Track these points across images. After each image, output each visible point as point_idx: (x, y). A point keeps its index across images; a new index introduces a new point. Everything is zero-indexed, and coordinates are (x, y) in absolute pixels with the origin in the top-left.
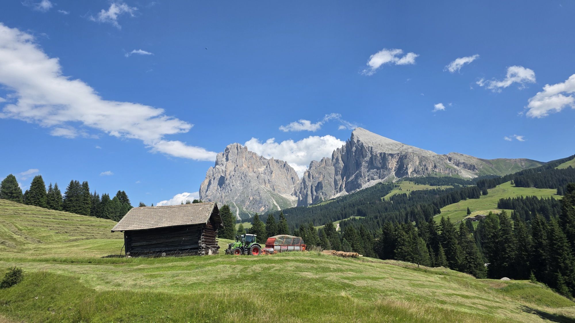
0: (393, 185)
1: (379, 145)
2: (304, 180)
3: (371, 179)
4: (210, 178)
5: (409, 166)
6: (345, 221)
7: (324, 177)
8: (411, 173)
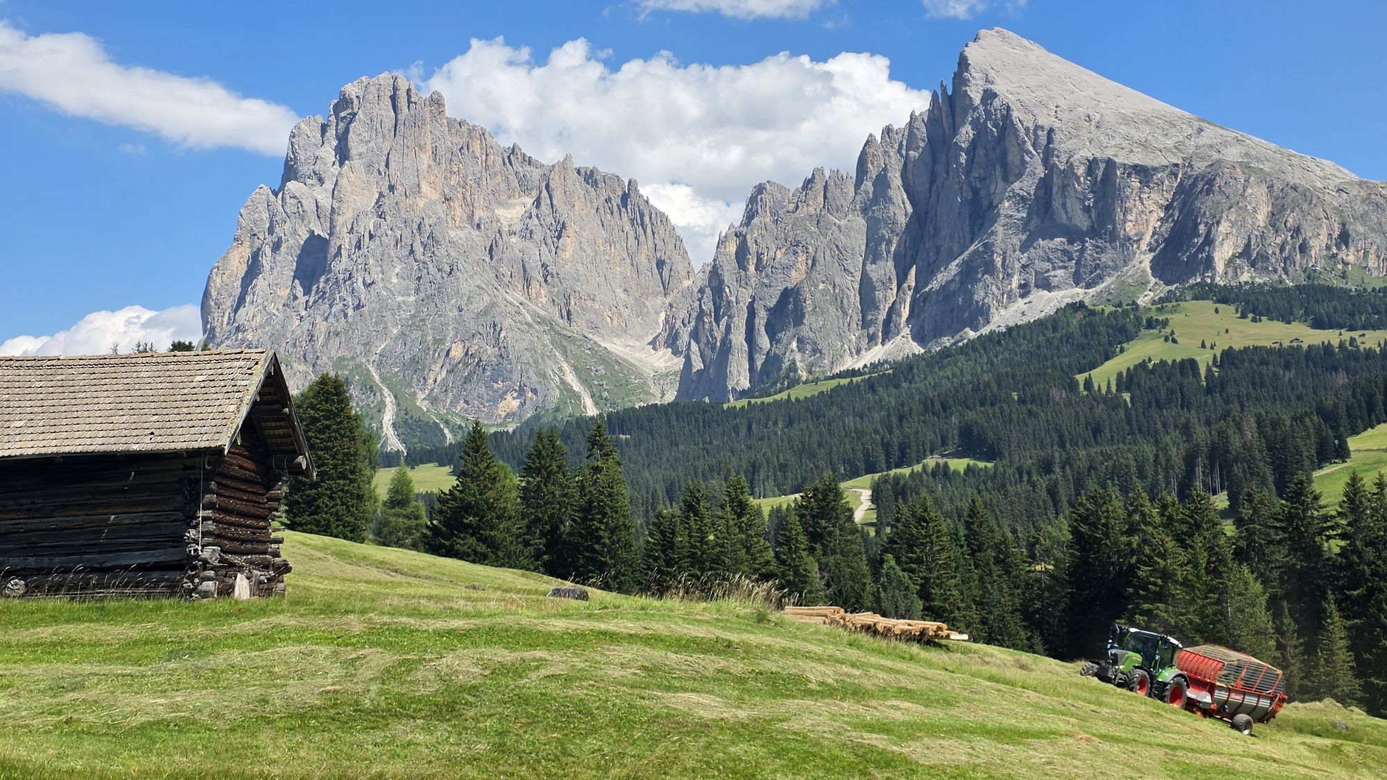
0: (1138, 319)
1: (1089, 118)
2: (715, 275)
3: (1037, 286)
4: (257, 243)
5: (1224, 227)
6: (897, 479)
7: (814, 264)
8: (1230, 262)
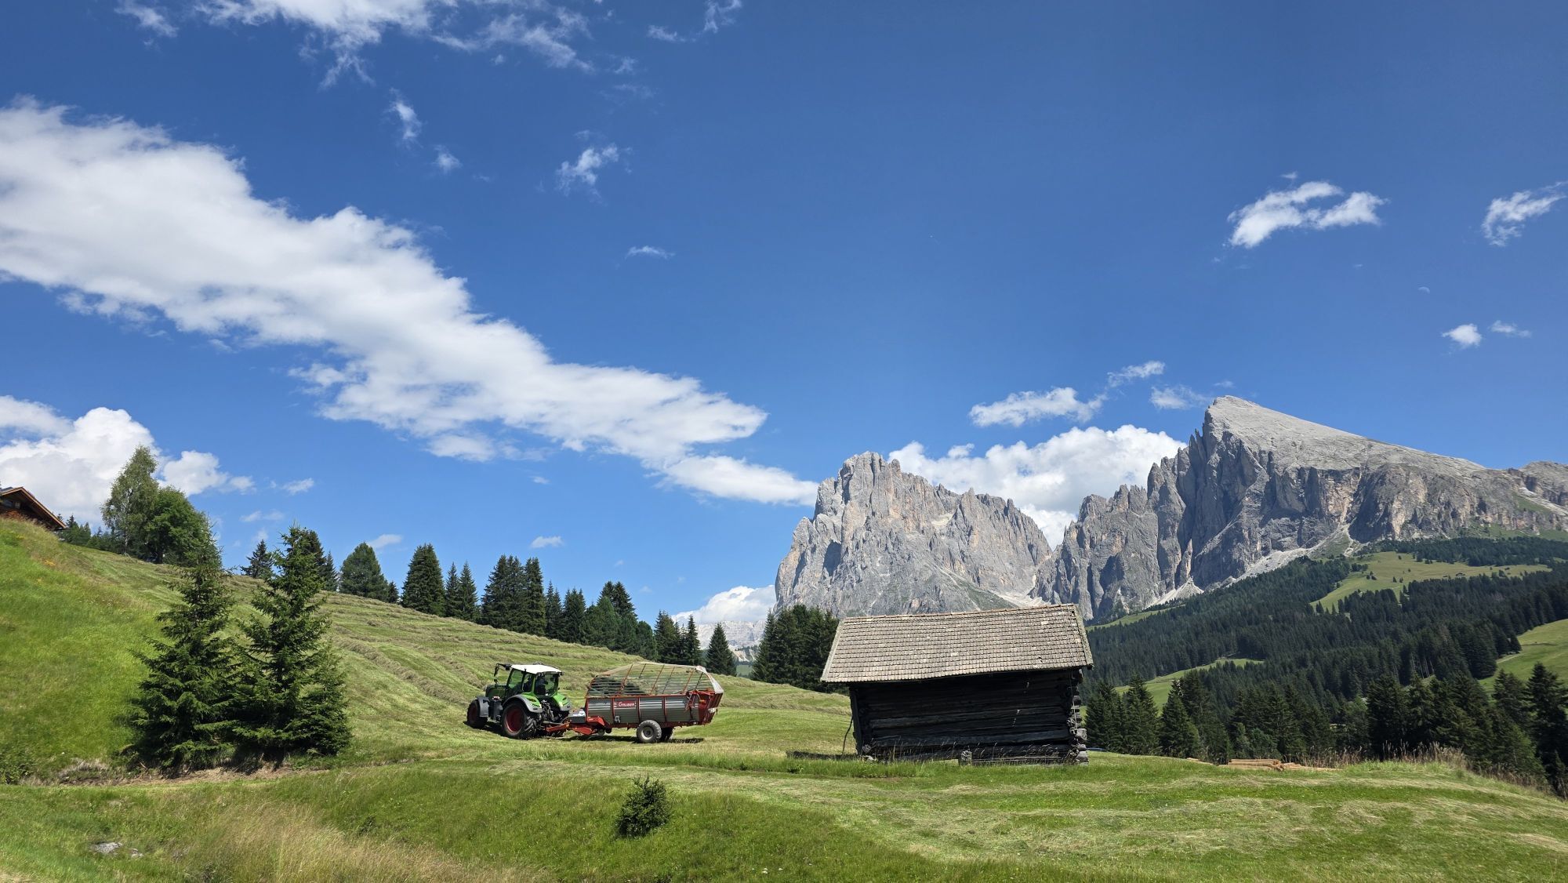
0: (1346, 566)
1: (1295, 444)
2: (1065, 551)
3: (1274, 548)
4: (803, 549)
5: (1396, 505)
6: (1202, 673)
7: (1126, 542)
8: (1403, 527)
